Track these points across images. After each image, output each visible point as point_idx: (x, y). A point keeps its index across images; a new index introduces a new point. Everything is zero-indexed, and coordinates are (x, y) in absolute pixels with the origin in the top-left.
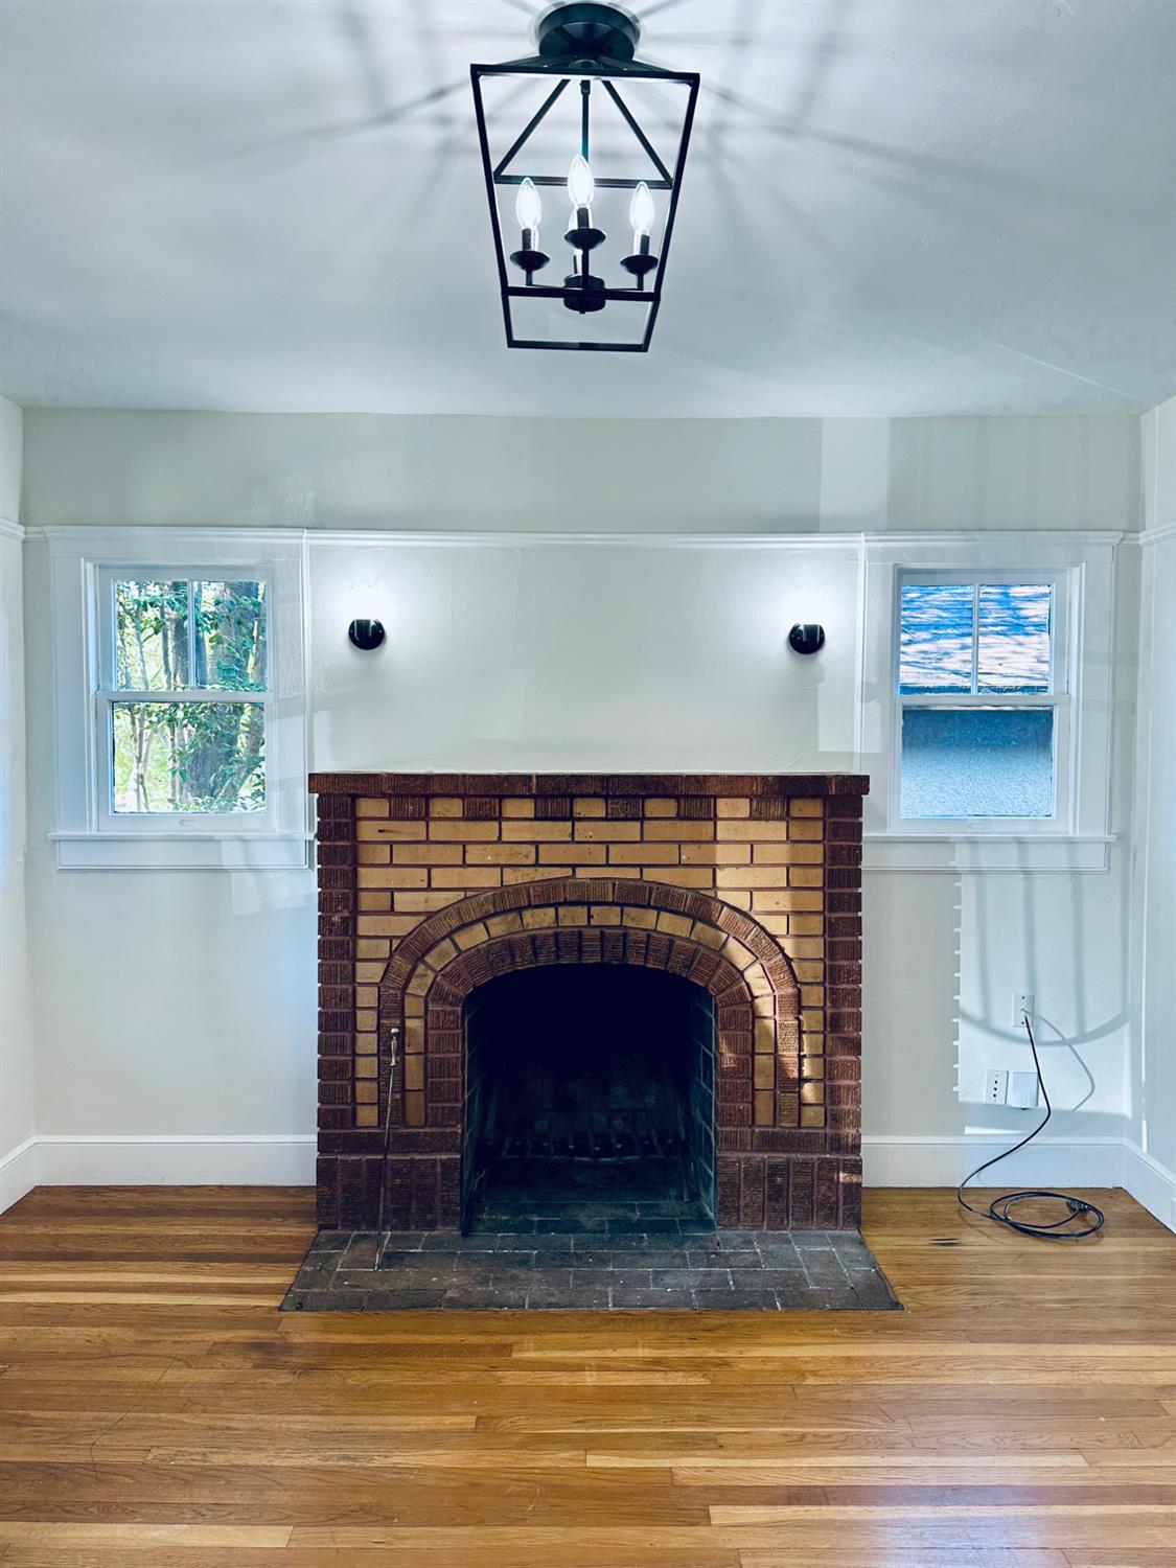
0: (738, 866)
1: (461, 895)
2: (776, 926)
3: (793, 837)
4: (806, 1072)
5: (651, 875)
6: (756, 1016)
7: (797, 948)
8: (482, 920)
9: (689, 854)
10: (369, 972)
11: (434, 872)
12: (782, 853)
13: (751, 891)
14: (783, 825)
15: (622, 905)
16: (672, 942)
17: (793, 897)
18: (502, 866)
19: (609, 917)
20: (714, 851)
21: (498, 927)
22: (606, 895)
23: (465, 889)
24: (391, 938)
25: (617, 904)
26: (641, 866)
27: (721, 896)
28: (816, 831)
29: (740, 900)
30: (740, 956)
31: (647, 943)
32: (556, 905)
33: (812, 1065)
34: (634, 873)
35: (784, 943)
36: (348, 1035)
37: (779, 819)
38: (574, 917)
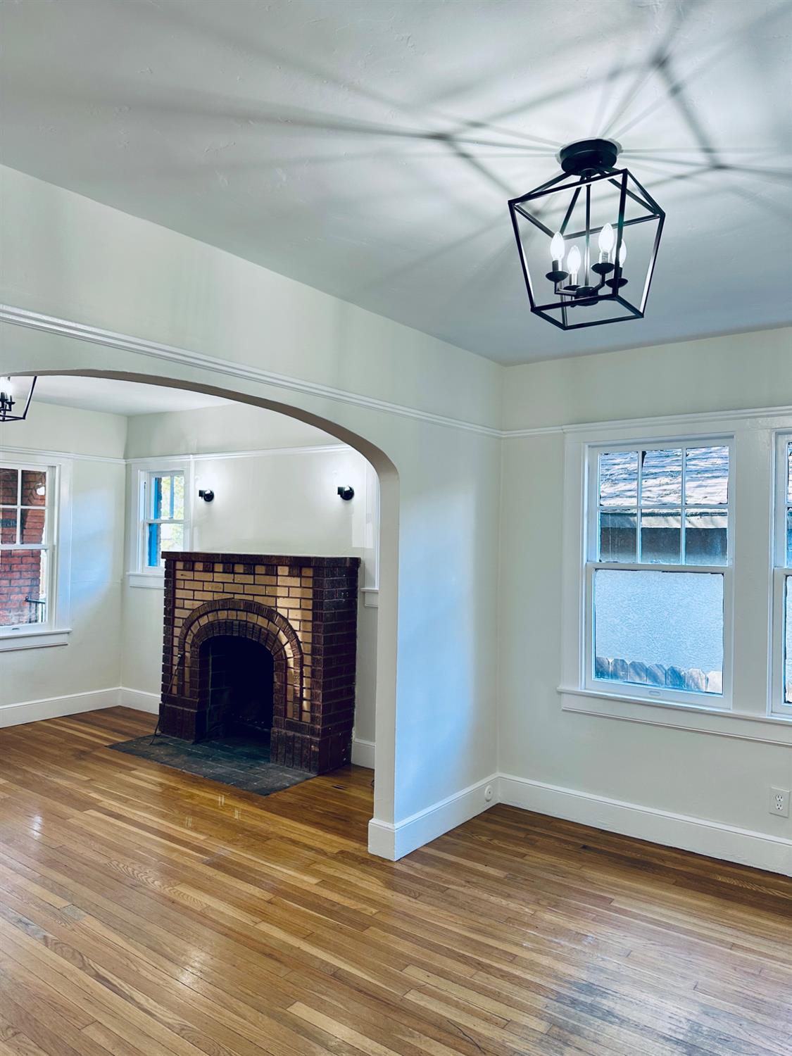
0: (284, 597)
1: (202, 603)
2: (295, 625)
3: (303, 585)
4: (304, 696)
5: (257, 599)
6: (287, 667)
7: (303, 637)
8: (206, 613)
9: (269, 590)
10: (177, 631)
11: (195, 592)
12: (297, 592)
13: (288, 609)
14: (299, 579)
15: (247, 612)
16: (260, 629)
17: (302, 613)
18: (214, 592)
19: (242, 616)
20: (276, 590)
21: (211, 617)
22: (240, 606)
23: (203, 601)
24: (183, 619)
25: (244, 611)
26: (254, 595)
27: (279, 611)
28: (310, 583)
29: (283, 612)
30: (284, 639)
31: (253, 629)
32: (228, 610)
33: (307, 692)
34: (250, 598)
35: (299, 634)
36: (170, 656)
37: (297, 576)
38: (232, 615)
